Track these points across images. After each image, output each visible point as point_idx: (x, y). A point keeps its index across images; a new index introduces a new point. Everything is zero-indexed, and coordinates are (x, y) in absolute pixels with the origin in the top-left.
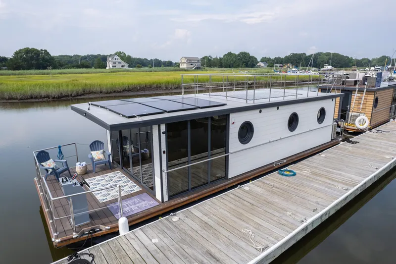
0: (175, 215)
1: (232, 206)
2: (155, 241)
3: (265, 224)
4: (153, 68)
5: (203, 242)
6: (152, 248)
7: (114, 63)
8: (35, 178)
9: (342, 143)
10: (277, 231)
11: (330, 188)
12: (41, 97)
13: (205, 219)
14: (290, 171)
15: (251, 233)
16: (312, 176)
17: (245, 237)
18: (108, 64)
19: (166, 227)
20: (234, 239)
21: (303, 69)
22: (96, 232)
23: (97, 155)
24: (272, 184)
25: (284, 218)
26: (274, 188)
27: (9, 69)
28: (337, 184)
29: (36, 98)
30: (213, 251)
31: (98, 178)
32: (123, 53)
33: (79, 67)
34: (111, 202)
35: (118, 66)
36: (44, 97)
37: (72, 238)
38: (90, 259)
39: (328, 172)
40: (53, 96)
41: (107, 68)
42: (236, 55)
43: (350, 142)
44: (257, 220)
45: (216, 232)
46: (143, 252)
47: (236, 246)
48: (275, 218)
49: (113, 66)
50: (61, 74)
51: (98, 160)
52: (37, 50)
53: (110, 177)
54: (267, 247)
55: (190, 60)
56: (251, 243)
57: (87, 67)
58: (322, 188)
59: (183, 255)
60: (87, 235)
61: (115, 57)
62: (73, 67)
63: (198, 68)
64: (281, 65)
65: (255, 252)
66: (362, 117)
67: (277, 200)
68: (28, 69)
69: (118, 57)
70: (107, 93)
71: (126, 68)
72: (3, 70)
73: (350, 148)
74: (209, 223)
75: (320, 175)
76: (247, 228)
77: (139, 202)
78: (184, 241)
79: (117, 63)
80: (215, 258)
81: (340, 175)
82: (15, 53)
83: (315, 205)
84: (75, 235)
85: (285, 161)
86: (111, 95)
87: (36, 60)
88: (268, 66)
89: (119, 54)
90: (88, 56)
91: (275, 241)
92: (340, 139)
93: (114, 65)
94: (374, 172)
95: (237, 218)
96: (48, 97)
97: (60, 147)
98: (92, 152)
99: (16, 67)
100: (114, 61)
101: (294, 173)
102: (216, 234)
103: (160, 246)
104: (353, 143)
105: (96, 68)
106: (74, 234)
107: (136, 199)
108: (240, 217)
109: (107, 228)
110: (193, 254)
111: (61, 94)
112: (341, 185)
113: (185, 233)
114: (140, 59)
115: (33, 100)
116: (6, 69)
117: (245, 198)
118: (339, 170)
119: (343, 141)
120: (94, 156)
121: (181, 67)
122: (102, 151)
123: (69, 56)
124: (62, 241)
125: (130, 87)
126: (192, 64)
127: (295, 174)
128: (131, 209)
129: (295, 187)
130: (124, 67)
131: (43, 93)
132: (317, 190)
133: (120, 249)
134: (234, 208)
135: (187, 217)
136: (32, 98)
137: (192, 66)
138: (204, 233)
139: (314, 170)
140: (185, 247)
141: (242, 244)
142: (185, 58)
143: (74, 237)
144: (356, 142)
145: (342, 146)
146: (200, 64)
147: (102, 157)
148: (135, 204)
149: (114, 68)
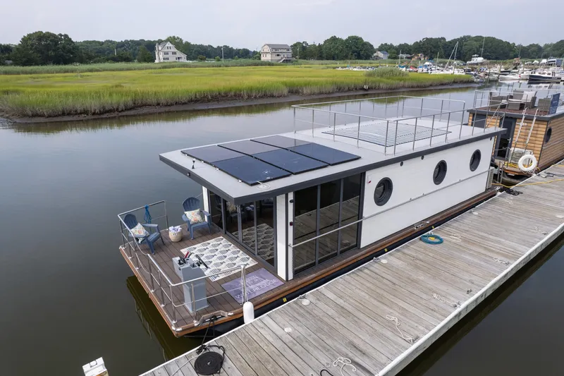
0: (304, 297)
1: (368, 285)
2: (288, 330)
3: (412, 309)
4: (223, 61)
5: (344, 331)
6: (288, 339)
7: (166, 53)
8: (120, 247)
9: (499, 193)
10: (427, 318)
11: (486, 262)
12: (76, 113)
13: (340, 302)
14: (436, 237)
15: (397, 320)
16: (462, 244)
17: (390, 326)
18: (157, 56)
19: (298, 313)
20: (377, 328)
21: (440, 63)
22: (217, 319)
23: (192, 216)
24: (414, 254)
25: (433, 301)
26: (418, 261)
27: (16, 64)
28: (495, 256)
29: (69, 114)
30: (356, 341)
31: (199, 246)
32: (178, 38)
33: (115, 60)
34: (225, 280)
35: (172, 59)
36: (81, 113)
37: (194, 327)
38: (221, 352)
39: (482, 237)
40: (93, 111)
41: (157, 61)
42: (343, 40)
43: (510, 192)
44: (401, 304)
45: (357, 320)
46: (279, 344)
47: (382, 336)
48: (423, 302)
49: (164, 59)
50: (91, 71)
51: (195, 223)
52: (54, 35)
53: (214, 246)
54: (417, 338)
55: (276, 49)
56: (397, 332)
57: (127, 60)
58: (476, 261)
59: (324, 348)
60: (208, 323)
61: (167, 45)
62: (107, 60)
63: (287, 61)
64: (409, 56)
65: (404, 343)
66: (528, 155)
67: (422, 278)
68: (42, 64)
69: (171, 45)
70: (167, 105)
71: (184, 60)
72: (7, 65)
73: (511, 202)
74: (346, 308)
75: (474, 243)
76: (390, 314)
77: (259, 281)
78: (320, 330)
79: (170, 54)
80: (361, 351)
81: (499, 242)
82: (23, 39)
83: (470, 284)
84: (196, 323)
85: (428, 222)
86: (172, 109)
87: (54, 51)
88: (389, 58)
89: (173, 40)
90: (127, 42)
91: (426, 331)
92: (497, 189)
93: (166, 56)
94: (541, 239)
95: (379, 301)
96: (85, 112)
97: (146, 208)
98: (186, 212)
99: (27, 62)
100: (166, 50)
101: (441, 239)
102: (357, 321)
103: (295, 337)
104: (514, 194)
105: (140, 61)
106: (195, 321)
107: (254, 277)
108: (380, 299)
109: (230, 314)
110: (335, 346)
111: (104, 108)
112: (500, 258)
113: (322, 321)
114: (201, 46)
115: (66, 118)
116: (11, 64)
117: (384, 275)
118: (496, 235)
119: (501, 190)
120: (190, 218)
121: (263, 58)
122: (198, 210)
123: (99, 42)
124: (183, 330)
125: (198, 97)
126: (278, 55)
127: (441, 241)
128: (251, 290)
129: (444, 260)
130: (180, 60)
131: (79, 107)
132: (470, 264)
133: (251, 341)
134: (373, 287)
135: (318, 299)
136: (63, 114)
137: (279, 58)
138: (342, 320)
139: (464, 235)
140: (324, 337)
141: (389, 334)
142: (268, 45)
143: (196, 325)
144: (519, 193)
145: (500, 199)
146: (290, 55)
147: (199, 218)
148: (254, 283)
149: (166, 61)
